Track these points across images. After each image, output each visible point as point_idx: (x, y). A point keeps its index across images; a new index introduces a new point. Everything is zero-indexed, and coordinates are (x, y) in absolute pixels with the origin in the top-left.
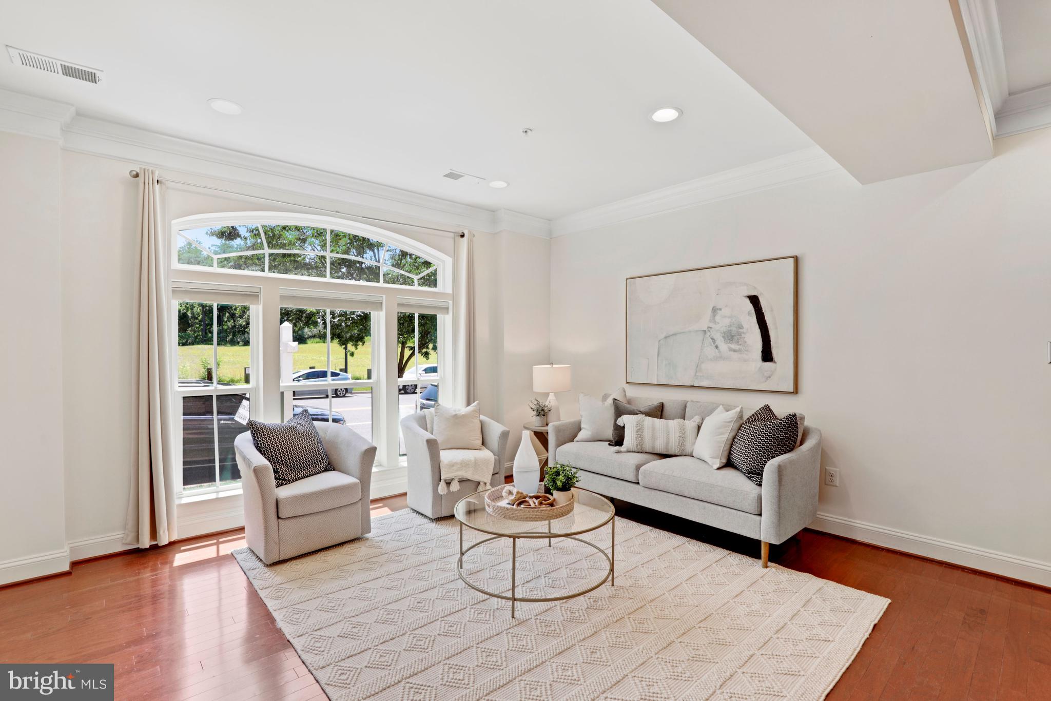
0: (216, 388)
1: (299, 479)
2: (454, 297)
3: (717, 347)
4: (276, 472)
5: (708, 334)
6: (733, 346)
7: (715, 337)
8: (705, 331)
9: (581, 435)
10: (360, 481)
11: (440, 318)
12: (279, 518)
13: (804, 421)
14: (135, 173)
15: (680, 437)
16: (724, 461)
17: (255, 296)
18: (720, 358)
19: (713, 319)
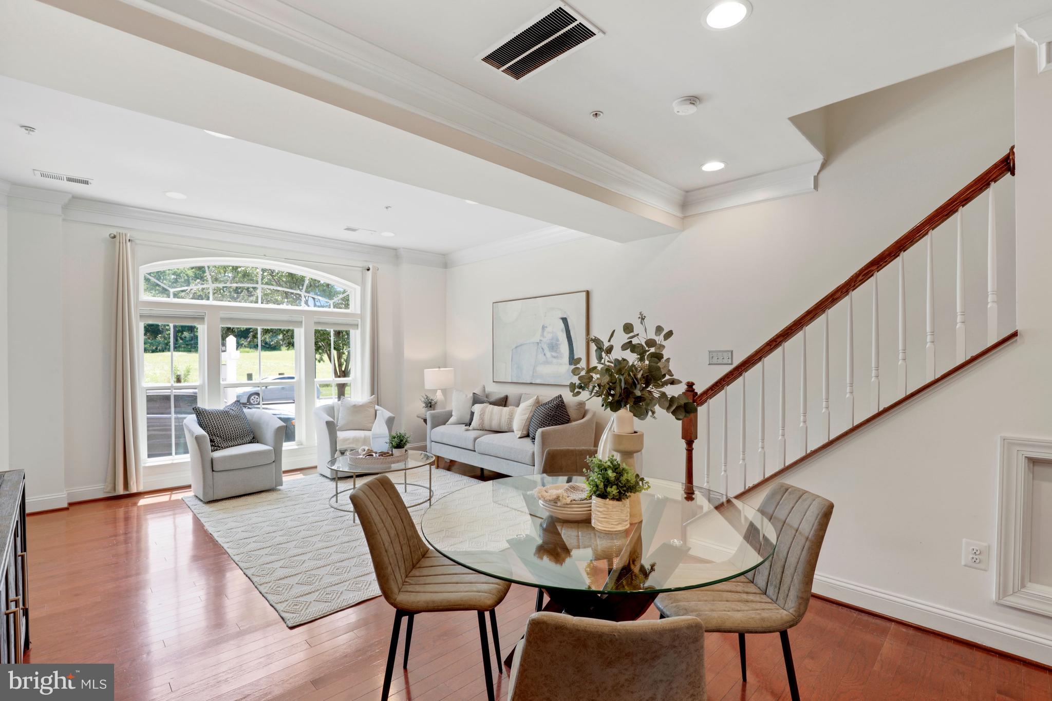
0: (172, 385)
1: (229, 447)
2: (362, 316)
3: (545, 354)
4: (211, 441)
5: (540, 345)
6: (554, 354)
7: (544, 348)
8: (538, 343)
9: (452, 420)
10: (274, 449)
11: (352, 332)
12: (213, 471)
13: (585, 406)
14: (113, 235)
15: (508, 418)
16: (525, 433)
17: (201, 319)
18: (547, 363)
19: (543, 335)
